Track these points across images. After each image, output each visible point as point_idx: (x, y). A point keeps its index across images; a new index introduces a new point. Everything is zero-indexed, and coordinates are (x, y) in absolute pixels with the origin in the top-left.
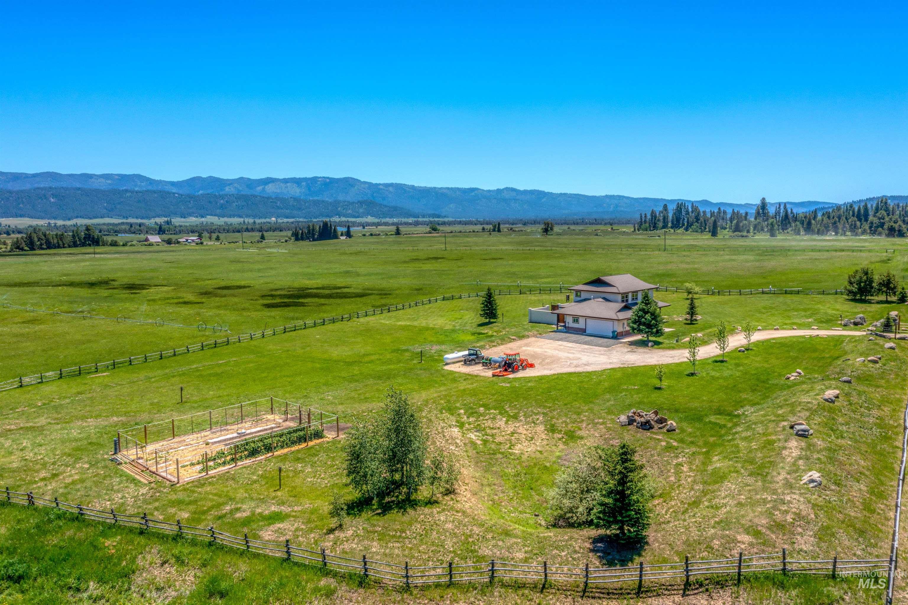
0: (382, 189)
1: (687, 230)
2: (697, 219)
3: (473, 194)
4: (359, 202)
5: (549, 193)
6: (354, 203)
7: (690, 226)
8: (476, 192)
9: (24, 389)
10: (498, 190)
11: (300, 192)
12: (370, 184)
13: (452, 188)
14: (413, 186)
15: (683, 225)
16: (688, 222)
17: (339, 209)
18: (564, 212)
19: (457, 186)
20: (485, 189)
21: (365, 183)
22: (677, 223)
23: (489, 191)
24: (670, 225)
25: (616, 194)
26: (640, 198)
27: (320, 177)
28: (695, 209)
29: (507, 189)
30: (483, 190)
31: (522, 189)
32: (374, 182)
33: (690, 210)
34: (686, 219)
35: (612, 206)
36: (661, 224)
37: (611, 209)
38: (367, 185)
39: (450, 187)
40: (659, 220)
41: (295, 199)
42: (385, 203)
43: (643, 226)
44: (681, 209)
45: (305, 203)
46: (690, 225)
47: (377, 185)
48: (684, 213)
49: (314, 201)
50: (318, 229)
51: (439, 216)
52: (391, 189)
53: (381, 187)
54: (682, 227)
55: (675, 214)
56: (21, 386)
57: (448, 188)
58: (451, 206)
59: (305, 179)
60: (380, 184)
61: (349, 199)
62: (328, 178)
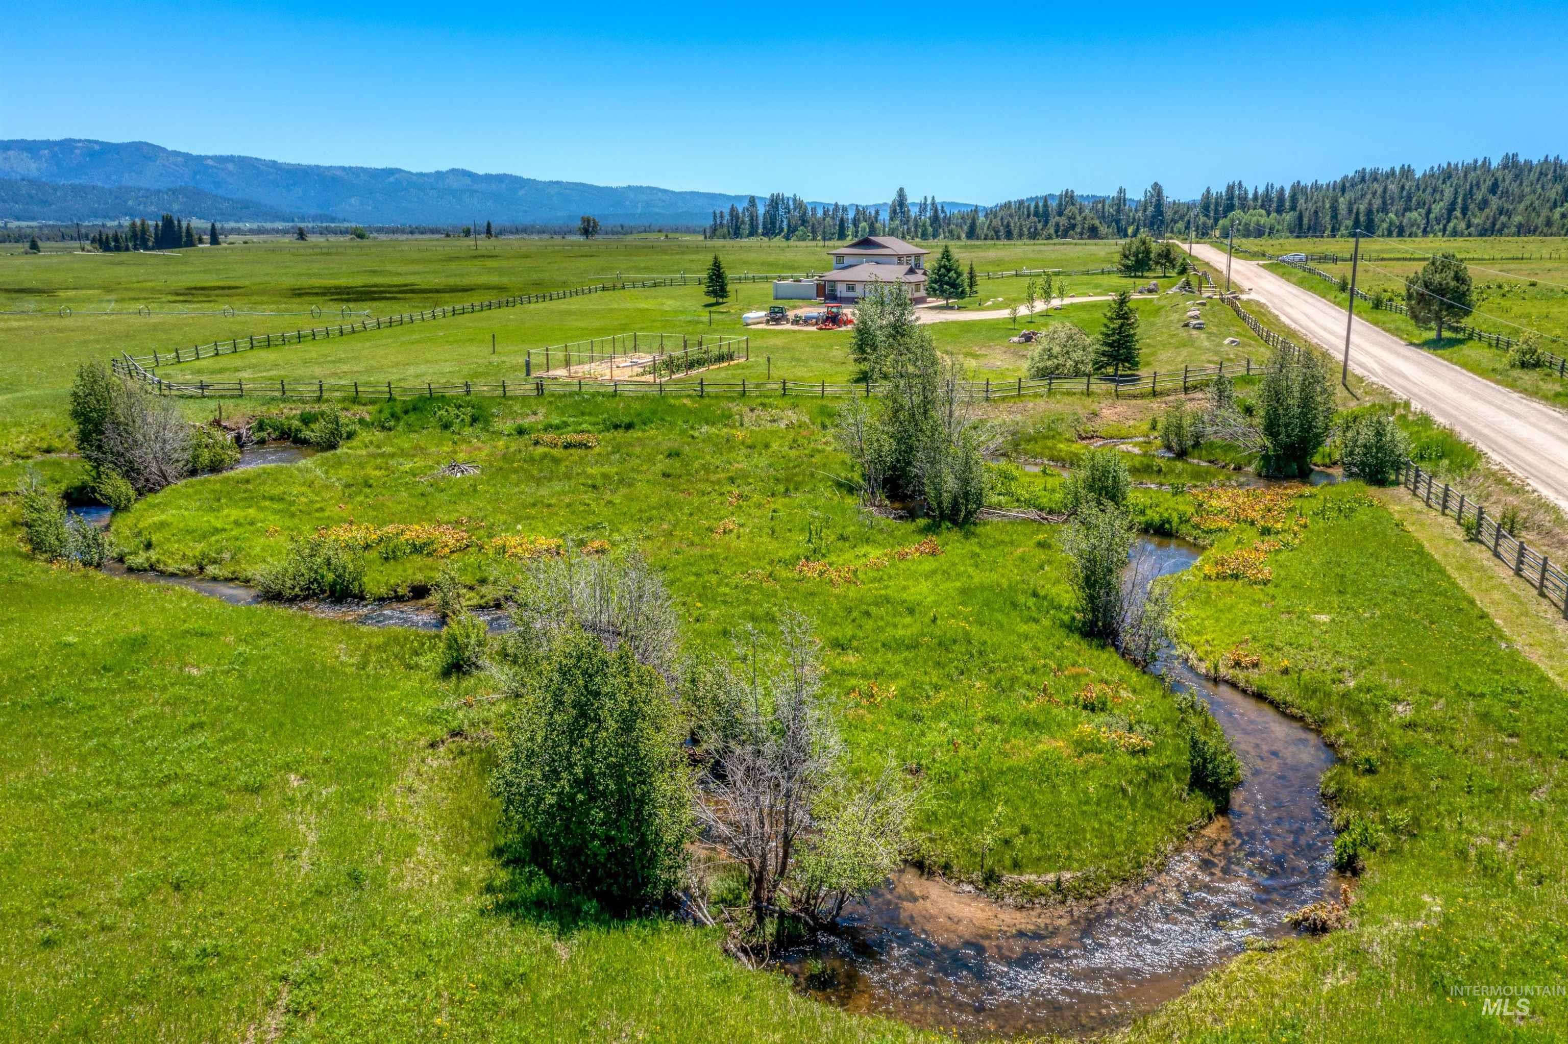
0: (212, 167)
1: (787, 238)
2: (804, 222)
3: (392, 179)
4: (170, 190)
5: (529, 180)
6: (159, 191)
7: (793, 232)
8: (397, 176)
9: (218, 358)
10: (438, 172)
11: (39, 170)
12: (187, 157)
13: (351, 168)
14: (274, 162)
15: (781, 230)
16: (789, 226)
17: (130, 203)
18: (559, 214)
19: (359, 165)
20: (414, 171)
21: (176, 154)
22: (771, 230)
23: (421, 175)
24: (760, 231)
25: (644, 185)
26: (686, 193)
27: (80, 141)
28: (799, 205)
29: (454, 171)
30: (409, 172)
31: (481, 172)
32: (195, 152)
33: (792, 207)
34: (785, 223)
35: (640, 205)
36: (746, 229)
37: (639, 211)
38: (179, 159)
39: (347, 165)
40: (743, 222)
41: (32, 182)
42: (221, 192)
43: (720, 231)
44: (777, 204)
45: (56, 190)
46: (792, 230)
47: (199, 158)
48: (781, 211)
49: (74, 188)
50: (152, 230)
51: (333, 220)
52: (230, 167)
53: (210, 162)
54: (779, 233)
55: (767, 212)
56: (217, 354)
57: (343, 169)
58: (353, 201)
59: (48, 144)
60: (207, 157)
61: (144, 184)
62: (96, 142)
